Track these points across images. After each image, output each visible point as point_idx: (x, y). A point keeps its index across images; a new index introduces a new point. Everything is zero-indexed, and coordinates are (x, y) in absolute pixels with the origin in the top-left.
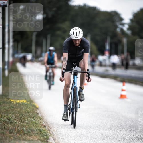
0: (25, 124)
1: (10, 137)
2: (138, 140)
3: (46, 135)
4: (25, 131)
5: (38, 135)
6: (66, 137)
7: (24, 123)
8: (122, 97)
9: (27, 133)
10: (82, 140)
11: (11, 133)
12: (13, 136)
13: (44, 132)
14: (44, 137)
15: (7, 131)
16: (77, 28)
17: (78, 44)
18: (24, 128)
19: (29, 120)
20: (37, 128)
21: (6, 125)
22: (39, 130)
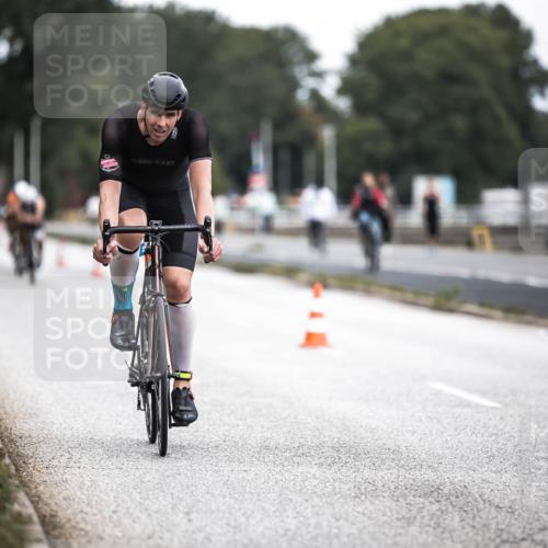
2: (363, 497)
6: (82, 493)
8: (312, 340)
10: (147, 503)
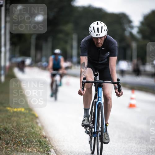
0: (23, 135)
1: (6, 148)
3: (47, 147)
4: (23, 142)
5: (37, 146)
7: (22, 133)
9: (25, 144)
11: (7, 144)
12: (10, 148)
13: (45, 144)
14: (44, 149)
15: (3, 142)
16: (99, 22)
17: (101, 44)
18: (23, 139)
19: (28, 130)
20: (36, 139)
21: (2, 136)
22: (39, 141)
